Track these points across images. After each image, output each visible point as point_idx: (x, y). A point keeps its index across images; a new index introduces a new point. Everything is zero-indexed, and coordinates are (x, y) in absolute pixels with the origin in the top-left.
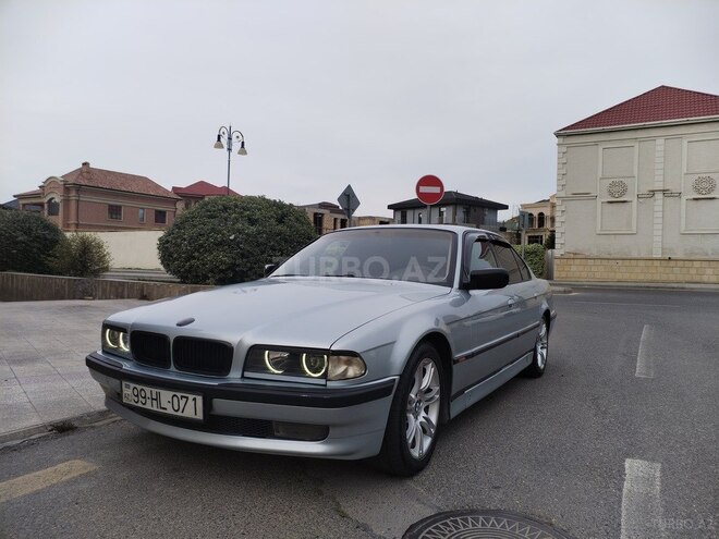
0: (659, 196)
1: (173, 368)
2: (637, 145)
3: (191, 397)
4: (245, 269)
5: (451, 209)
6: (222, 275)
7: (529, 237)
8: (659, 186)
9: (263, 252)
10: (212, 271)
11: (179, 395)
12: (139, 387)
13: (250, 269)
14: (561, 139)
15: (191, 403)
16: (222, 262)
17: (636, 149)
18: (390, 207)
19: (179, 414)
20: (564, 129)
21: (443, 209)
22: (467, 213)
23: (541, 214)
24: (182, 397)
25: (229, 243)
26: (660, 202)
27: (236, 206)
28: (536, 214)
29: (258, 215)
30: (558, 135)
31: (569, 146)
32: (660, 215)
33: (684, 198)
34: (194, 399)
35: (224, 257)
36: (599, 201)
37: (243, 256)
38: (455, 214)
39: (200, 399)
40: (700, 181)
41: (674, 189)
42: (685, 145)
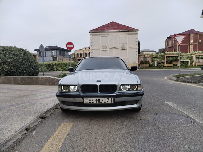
0: (114, 49)
1: (99, 93)
2: (109, 36)
3: (110, 98)
4: (15, 71)
5: (55, 51)
6: (6, 73)
7: (78, 59)
8: (114, 47)
9: (21, 65)
10: (2, 72)
11: (106, 98)
12: (91, 99)
13: (16, 70)
14: (91, 33)
15: (110, 100)
16: (6, 69)
17: (109, 37)
18: (35, 50)
19: (106, 103)
20: (91, 31)
21: (53, 51)
22: (60, 52)
23: (81, 53)
24: (107, 99)
25: (8, 62)
26: (114, 50)
27: (7, 50)
28: (79, 53)
29: (17, 53)
30: (90, 32)
31: (93, 35)
32: (114, 53)
33: (119, 50)
34: (111, 99)
35: (7, 67)
36: (100, 50)
37: (13, 66)
38: (56, 53)
39: (113, 99)
40: (122, 45)
41: (117, 47)
42: (119, 37)
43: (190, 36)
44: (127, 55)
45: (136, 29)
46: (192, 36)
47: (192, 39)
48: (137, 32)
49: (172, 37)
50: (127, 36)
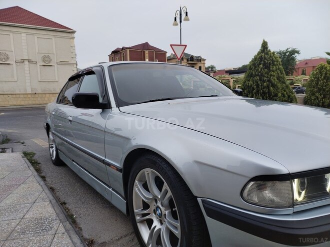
0: (26, 62)
2: (11, 34)
8: (26, 57)
17: (11, 36)
26: (27, 66)
32: (28, 72)
33: (38, 64)
40: (44, 57)
41: (33, 59)
42: (36, 39)
43: (144, 52)
44: (56, 75)
45: (70, 29)
46: (147, 52)
47: (147, 57)
48: (73, 35)
49: (119, 51)
50: (54, 39)
